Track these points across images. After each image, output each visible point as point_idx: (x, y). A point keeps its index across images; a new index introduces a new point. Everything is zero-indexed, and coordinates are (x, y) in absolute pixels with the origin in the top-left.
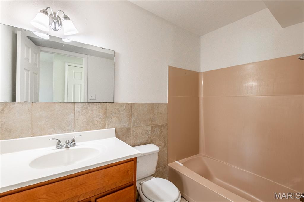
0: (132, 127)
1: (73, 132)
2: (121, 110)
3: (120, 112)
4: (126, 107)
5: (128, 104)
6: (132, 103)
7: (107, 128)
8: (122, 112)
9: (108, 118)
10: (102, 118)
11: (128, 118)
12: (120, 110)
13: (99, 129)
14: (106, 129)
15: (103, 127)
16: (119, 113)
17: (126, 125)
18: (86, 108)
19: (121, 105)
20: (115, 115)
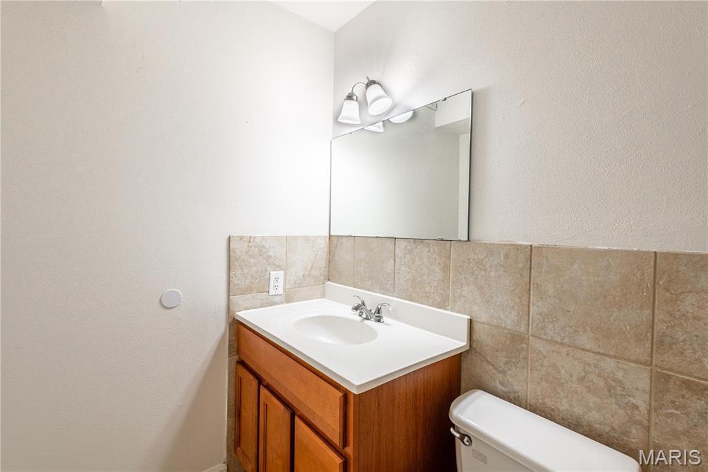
0: (532, 335)
1: (393, 296)
2: (491, 266)
3: (485, 270)
4: (507, 256)
5: (517, 248)
6: (535, 244)
7: (451, 311)
8: (493, 274)
9: (453, 282)
10: (440, 279)
11: (517, 300)
12: (487, 266)
13: (433, 306)
14: (448, 310)
15: (442, 305)
16: (483, 273)
17: (509, 319)
18: (411, 252)
19: (491, 249)
20: (471, 279)
